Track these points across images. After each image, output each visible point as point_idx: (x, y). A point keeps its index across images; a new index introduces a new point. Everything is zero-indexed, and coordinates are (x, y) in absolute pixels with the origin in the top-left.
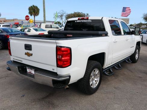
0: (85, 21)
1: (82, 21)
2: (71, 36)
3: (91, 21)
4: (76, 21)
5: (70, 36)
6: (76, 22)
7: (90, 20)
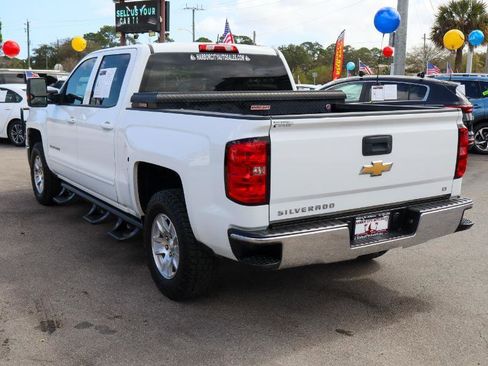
0: (228, 57)
1: (220, 57)
2: (268, 107)
3: (247, 59)
4: (195, 54)
5: (262, 107)
6: (192, 58)
7: (245, 55)
